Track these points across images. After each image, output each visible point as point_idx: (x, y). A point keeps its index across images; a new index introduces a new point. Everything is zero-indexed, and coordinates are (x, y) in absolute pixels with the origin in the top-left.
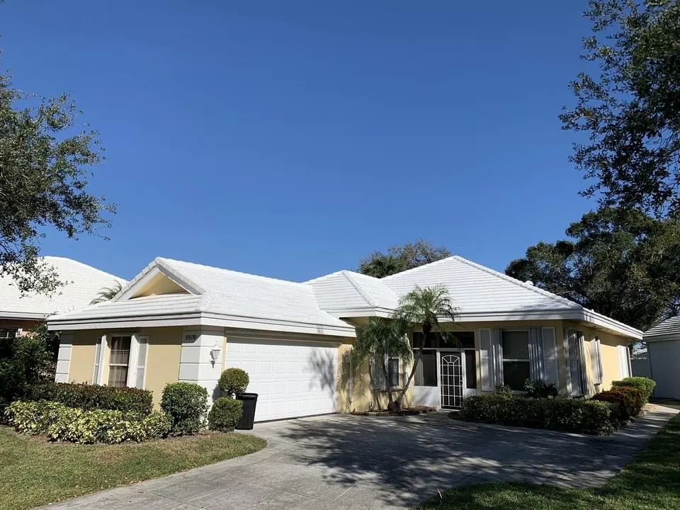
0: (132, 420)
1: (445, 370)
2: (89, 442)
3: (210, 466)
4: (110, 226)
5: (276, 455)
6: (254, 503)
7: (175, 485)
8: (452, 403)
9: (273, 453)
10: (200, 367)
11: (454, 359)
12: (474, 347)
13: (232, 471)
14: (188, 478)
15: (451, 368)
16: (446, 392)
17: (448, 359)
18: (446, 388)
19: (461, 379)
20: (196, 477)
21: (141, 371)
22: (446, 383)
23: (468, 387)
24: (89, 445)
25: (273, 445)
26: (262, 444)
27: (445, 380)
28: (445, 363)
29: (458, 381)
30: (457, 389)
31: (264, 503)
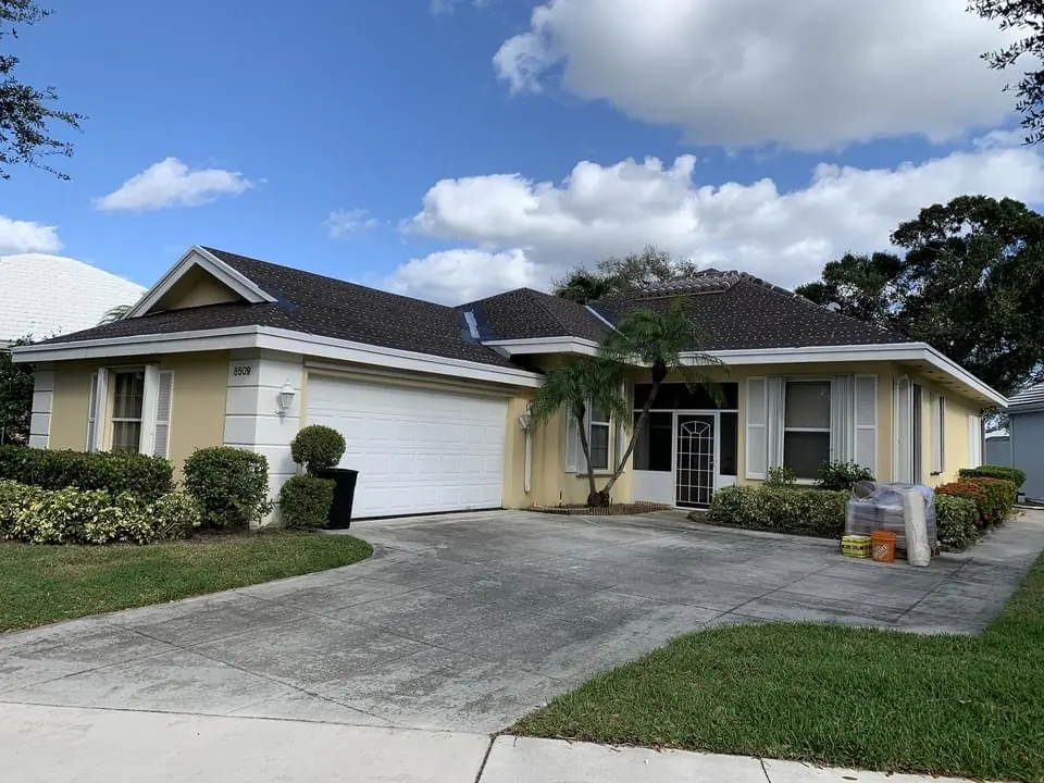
0: (126, 505)
1: (684, 445)
2: (51, 541)
3: (259, 586)
4: (69, 153)
5: (385, 569)
6: (319, 653)
7: (182, 618)
8: (694, 497)
9: (379, 567)
10: (257, 422)
11: (700, 427)
12: (736, 408)
13: (296, 597)
14: (213, 606)
15: (695, 442)
16: (685, 481)
17: (691, 427)
18: (685, 474)
19: (712, 460)
20: (227, 606)
21: (162, 429)
22: (685, 465)
23: (722, 473)
24: (48, 546)
25: (382, 553)
26: (363, 551)
27: (684, 461)
28: (686, 433)
29: (707, 462)
30: (704, 475)
31: (341, 654)
